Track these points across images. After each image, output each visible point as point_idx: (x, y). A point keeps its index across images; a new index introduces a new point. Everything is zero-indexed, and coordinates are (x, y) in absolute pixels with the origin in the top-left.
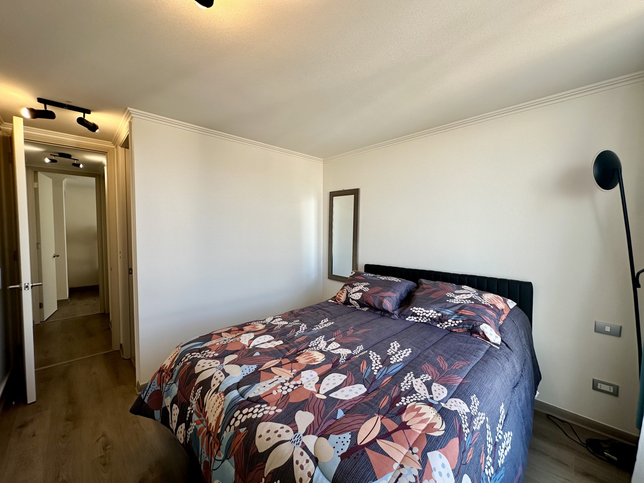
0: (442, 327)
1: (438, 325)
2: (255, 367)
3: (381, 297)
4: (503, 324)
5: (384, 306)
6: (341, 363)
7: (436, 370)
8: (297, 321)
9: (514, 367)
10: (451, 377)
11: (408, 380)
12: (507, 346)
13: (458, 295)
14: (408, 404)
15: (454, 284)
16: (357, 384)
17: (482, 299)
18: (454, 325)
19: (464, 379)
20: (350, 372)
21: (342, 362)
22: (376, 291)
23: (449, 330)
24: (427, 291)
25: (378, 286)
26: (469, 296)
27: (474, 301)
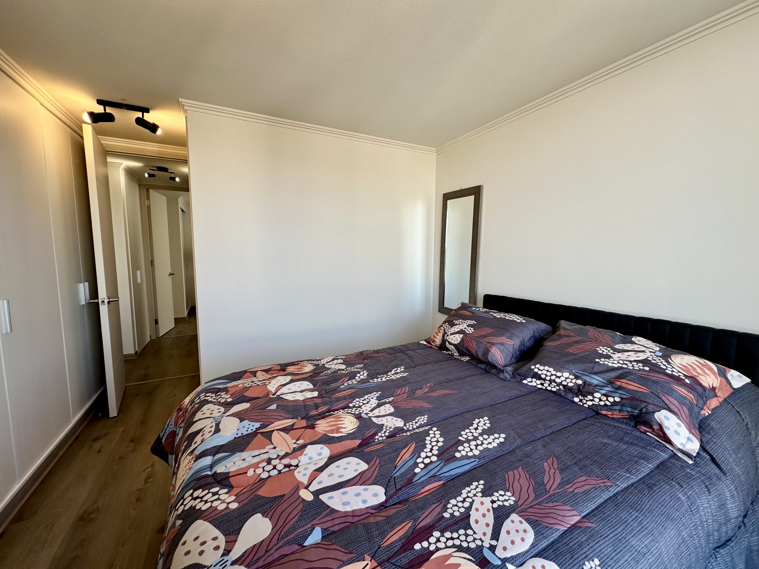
0: (583, 404)
1: (576, 400)
2: (257, 425)
3: (489, 343)
4: (709, 415)
5: (491, 357)
6: (376, 440)
7: (531, 487)
8: (358, 366)
9: (722, 506)
10: (557, 508)
11: (468, 497)
12: (713, 460)
13: (619, 352)
14: (438, 549)
15: (618, 333)
16: (375, 484)
17: (669, 363)
18: (605, 404)
19: (583, 518)
20: (378, 458)
21: (380, 439)
22: (483, 333)
23: (594, 411)
24: (564, 340)
25: (488, 326)
26: (642, 357)
27: (649, 367)
